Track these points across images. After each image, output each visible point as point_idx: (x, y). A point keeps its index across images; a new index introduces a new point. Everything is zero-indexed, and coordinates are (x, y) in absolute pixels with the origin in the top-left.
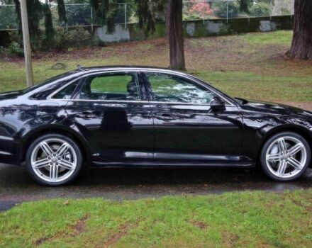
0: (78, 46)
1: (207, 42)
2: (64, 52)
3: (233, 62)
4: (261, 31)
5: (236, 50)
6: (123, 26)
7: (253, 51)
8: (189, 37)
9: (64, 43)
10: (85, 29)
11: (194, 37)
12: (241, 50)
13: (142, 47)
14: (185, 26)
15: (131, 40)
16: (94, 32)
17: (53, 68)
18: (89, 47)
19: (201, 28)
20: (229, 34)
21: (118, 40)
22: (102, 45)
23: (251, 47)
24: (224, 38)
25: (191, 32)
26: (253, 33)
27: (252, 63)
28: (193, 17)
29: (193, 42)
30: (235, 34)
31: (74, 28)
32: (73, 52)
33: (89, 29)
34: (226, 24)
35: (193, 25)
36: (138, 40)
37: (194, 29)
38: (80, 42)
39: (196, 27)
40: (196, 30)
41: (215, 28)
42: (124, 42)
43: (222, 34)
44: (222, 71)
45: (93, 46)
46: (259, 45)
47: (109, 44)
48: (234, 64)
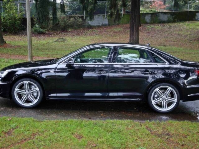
0: (75, 28)
1: (158, 27)
2: (66, 31)
3: (173, 40)
4: (196, 20)
5: (177, 33)
6: (104, 16)
7: (189, 33)
8: (147, 23)
9: (66, 26)
10: (80, 17)
11: (150, 23)
12: (180, 32)
13: (115, 29)
14: (145, 17)
15: (109, 25)
16: (85, 19)
17: (57, 41)
18: (82, 28)
19: (155, 18)
20: (174, 21)
21: (100, 25)
22: (90, 27)
23: (188, 30)
24: (170, 24)
25: (148, 20)
26: (191, 22)
27: (186, 41)
28: (152, 10)
29: (149, 27)
30: (178, 22)
31: (73, 17)
32: (72, 32)
33: (82, 17)
34: (172, 15)
35: (150, 15)
36: (113, 25)
37: (150, 18)
38: (77, 26)
39: (152, 17)
40: (151, 19)
41: (164, 18)
42: (104, 26)
43: (169, 21)
44: (164, 46)
45: (84, 28)
46: (193, 29)
47: (95, 27)
48: (174, 41)
